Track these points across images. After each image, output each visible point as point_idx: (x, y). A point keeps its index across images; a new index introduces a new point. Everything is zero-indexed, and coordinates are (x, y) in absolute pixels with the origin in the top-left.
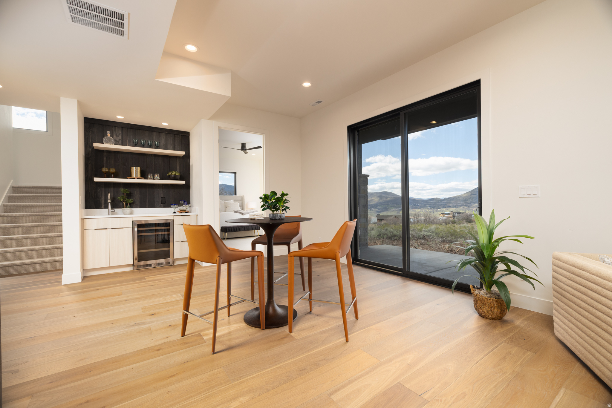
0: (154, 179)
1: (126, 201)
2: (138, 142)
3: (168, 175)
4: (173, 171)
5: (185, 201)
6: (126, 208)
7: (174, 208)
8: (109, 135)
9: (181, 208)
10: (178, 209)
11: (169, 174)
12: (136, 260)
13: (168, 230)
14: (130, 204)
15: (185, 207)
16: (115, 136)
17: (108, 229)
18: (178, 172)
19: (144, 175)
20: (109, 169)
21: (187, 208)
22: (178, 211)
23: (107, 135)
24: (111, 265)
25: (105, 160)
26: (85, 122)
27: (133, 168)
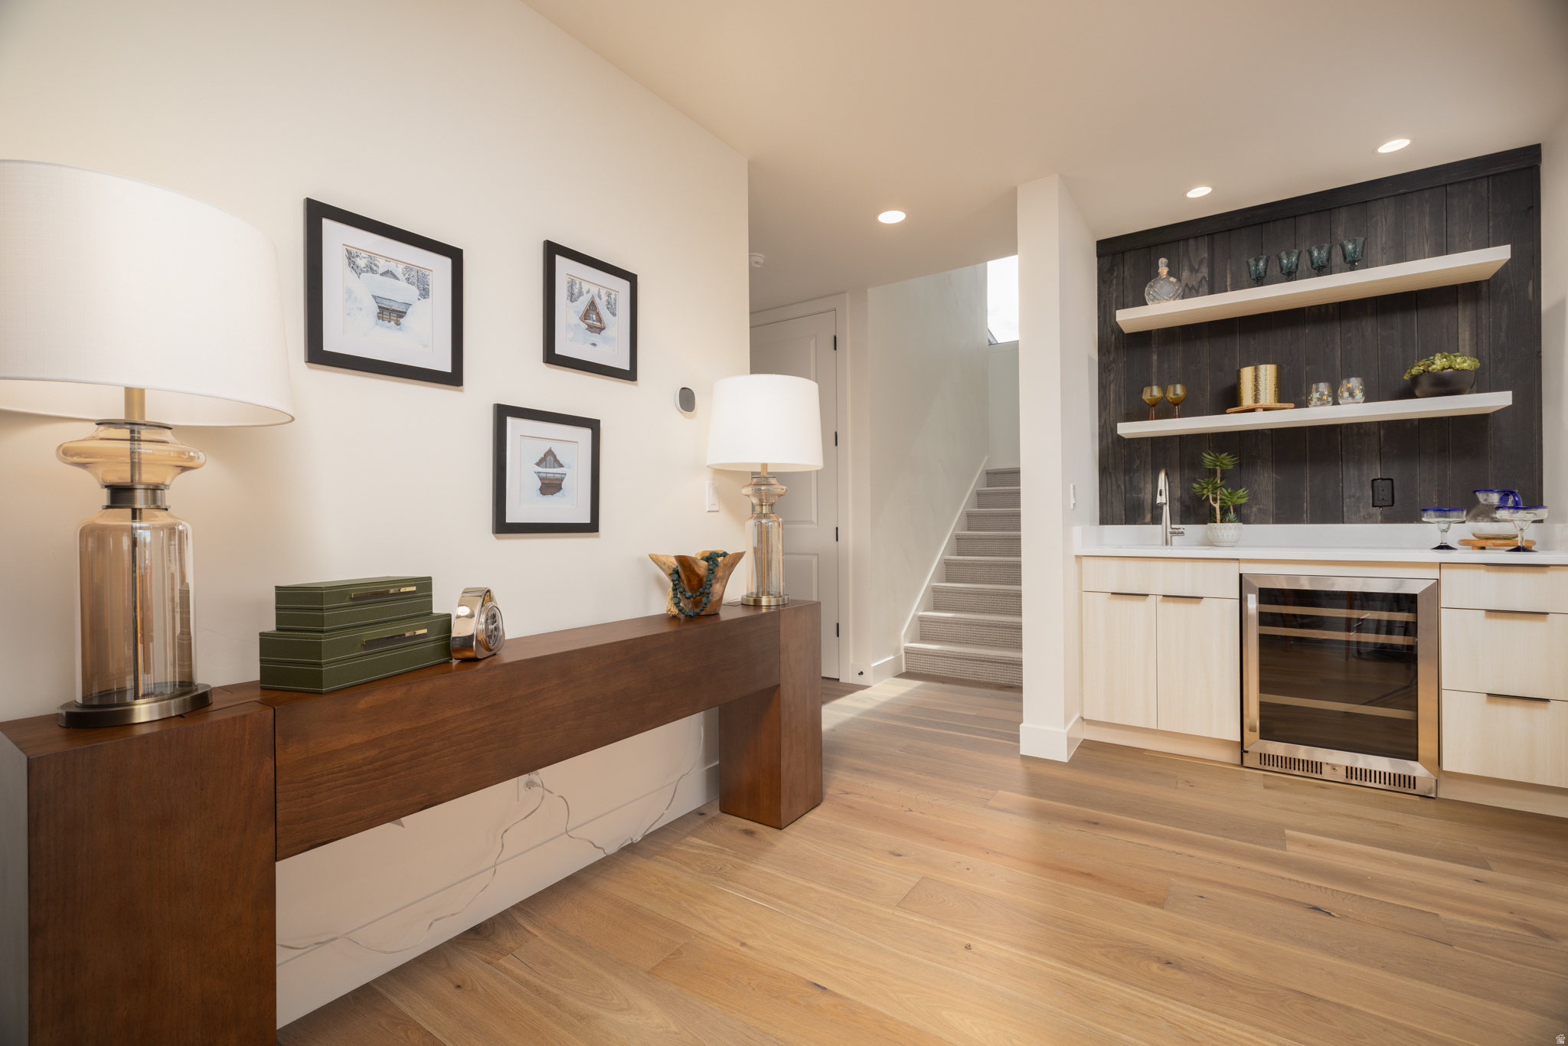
0: (1336, 403)
1: (1221, 499)
2: (1266, 269)
3: (1406, 377)
4: (1438, 355)
5: (1505, 494)
6: (1221, 522)
7: (1445, 526)
8: (1163, 270)
9: (1486, 527)
10: (1460, 529)
11: (1415, 371)
12: (1252, 730)
13: (1410, 629)
14: (1238, 509)
15: (1513, 522)
16: (1185, 274)
17: (1151, 599)
18: (1462, 355)
19: (1291, 392)
20: (1164, 391)
21: (1524, 525)
22: (1465, 543)
23: (1157, 274)
24: (1163, 727)
25: (1155, 363)
26: (1099, 256)
27: (1247, 373)
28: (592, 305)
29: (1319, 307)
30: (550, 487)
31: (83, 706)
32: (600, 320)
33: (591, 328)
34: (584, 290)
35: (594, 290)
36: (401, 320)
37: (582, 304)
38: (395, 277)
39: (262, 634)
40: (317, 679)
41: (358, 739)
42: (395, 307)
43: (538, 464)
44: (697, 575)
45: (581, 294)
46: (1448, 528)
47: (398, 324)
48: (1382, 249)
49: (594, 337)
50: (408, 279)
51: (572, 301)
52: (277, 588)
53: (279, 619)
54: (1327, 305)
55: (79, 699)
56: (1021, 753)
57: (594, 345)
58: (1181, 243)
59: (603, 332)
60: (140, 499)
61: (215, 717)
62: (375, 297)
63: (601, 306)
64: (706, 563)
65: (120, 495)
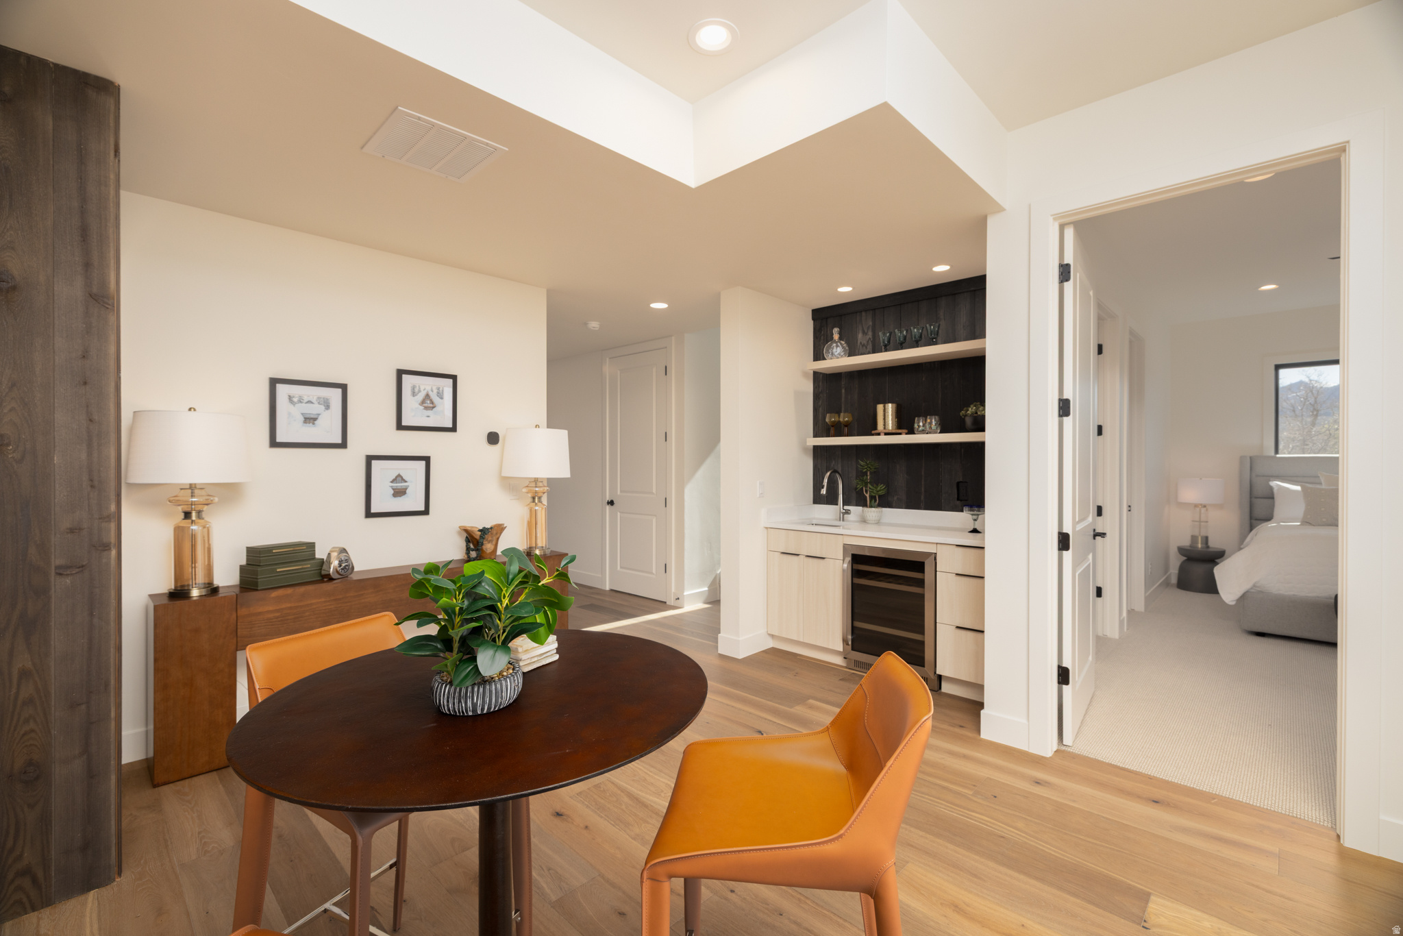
0: (926, 432)
1: (869, 492)
6: (871, 506)
7: (975, 517)
8: (836, 337)
12: (848, 644)
13: (921, 583)
16: (860, 335)
17: (800, 557)
23: (832, 339)
24: (806, 641)
25: (843, 395)
26: (813, 319)
27: (880, 407)
28: (427, 396)
29: (930, 363)
30: (399, 493)
31: (175, 590)
32: (432, 403)
33: (426, 408)
34: (422, 389)
35: (428, 388)
36: (315, 422)
37: (421, 396)
38: (312, 403)
39: (241, 566)
40: (256, 584)
41: (271, 608)
42: (312, 416)
43: (392, 482)
44: (476, 539)
45: (420, 391)
46: (977, 518)
47: (314, 424)
48: (964, 326)
49: (429, 412)
50: (319, 403)
51: (413, 396)
52: (247, 548)
53: (247, 560)
54: (934, 362)
55: (173, 587)
56: (719, 652)
57: (428, 416)
58: (858, 314)
59: (434, 409)
60: (194, 515)
61: (220, 595)
62: (302, 414)
63: (434, 396)
64: (480, 533)
65: (187, 515)
